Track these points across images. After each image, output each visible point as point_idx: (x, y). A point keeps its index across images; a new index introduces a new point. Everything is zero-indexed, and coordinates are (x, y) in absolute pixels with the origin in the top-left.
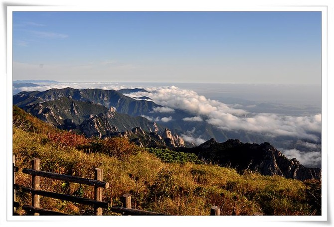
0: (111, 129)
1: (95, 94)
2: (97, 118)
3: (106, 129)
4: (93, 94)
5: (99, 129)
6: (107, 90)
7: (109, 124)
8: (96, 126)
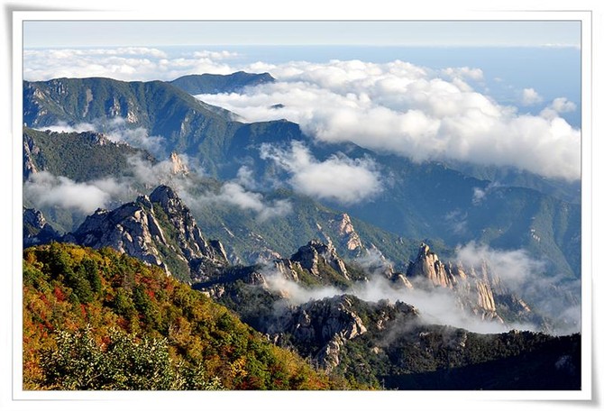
0: (203, 250)
1: (90, 97)
2: (147, 206)
3: (187, 254)
4: (82, 98)
5: (162, 251)
6: (135, 85)
7: (196, 233)
8: (148, 239)
